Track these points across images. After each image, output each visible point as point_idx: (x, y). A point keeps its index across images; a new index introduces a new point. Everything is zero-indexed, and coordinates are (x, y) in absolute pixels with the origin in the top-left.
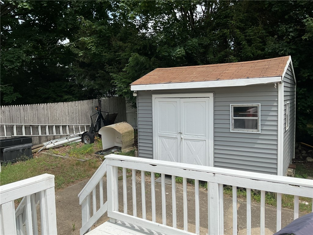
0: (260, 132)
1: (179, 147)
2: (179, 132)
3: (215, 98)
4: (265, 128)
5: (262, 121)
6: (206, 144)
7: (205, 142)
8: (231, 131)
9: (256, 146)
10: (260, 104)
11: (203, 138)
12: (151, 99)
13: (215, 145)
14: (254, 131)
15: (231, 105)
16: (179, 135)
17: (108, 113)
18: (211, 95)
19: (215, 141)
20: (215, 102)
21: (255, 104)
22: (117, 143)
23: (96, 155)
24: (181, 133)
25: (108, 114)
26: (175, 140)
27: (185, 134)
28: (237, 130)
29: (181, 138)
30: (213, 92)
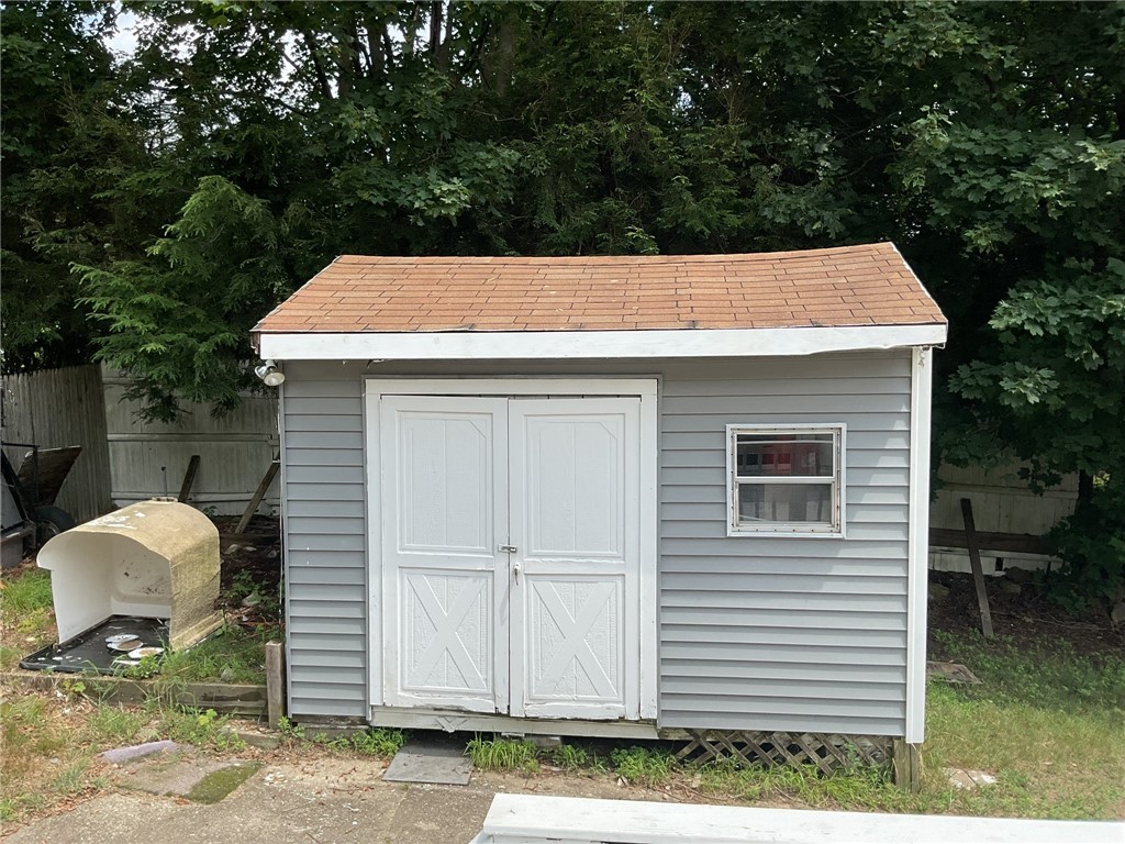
0: (843, 535)
1: (502, 612)
2: (501, 545)
3: (662, 399)
4: (861, 516)
5: (851, 490)
6: (624, 592)
7: (619, 581)
8: (730, 533)
9: (828, 587)
10: (844, 426)
11: (613, 566)
12: (361, 400)
13: (662, 592)
14: (820, 530)
15: (729, 426)
16: (504, 557)
17: (34, 447)
18: (648, 388)
19: (662, 574)
20: (662, 416)
21: (821, 427)
22: (125, 598)
23: (29, 674)
24: (510, 550)
25: (35, 453)
26: (484, 581)
27: (530, 556)
28: (750, 529)
29: (516, 572)
30: (657, 376)
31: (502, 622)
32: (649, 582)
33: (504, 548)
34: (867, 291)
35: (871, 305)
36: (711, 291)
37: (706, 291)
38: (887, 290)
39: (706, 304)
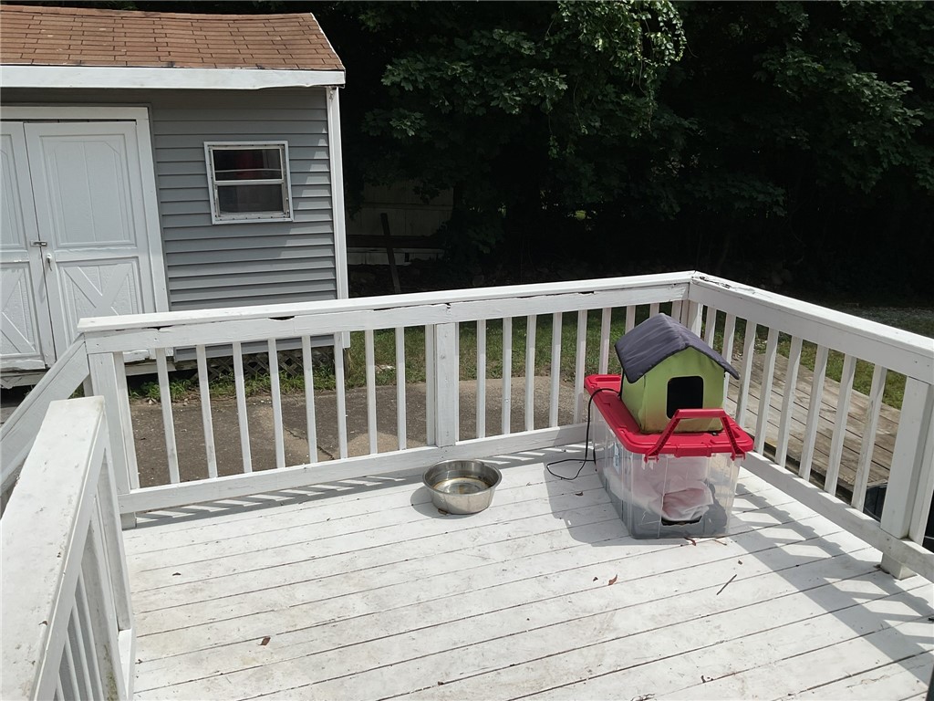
0: (292, 219)
1: (41, 292)
3: (153, 123)
4: (303, 206)
5: (294, 188)
6: (139, 269)
7: (134, 262)
8: (214, 222)
10: (286, 143)
11: (128, 252)
13: (169, 267)
14: (277, 217)
15: (206, 144)
16: (36, 251)
18: (141, 114)
19: (167, 255)
20: (155, 135)
21: (271, 144)
24: (41, 245)
27: (58, 248)
28: (229, 218)
29: (48, 261)
30: (148, 105)
31: (42, 301)
32: (158, 262)
33: (36, 243)
34: (294, 47)
35: (298, 56)
36: (183, 41)
37: (179, 41)
38: (308, 47)
39: (180, 50)
